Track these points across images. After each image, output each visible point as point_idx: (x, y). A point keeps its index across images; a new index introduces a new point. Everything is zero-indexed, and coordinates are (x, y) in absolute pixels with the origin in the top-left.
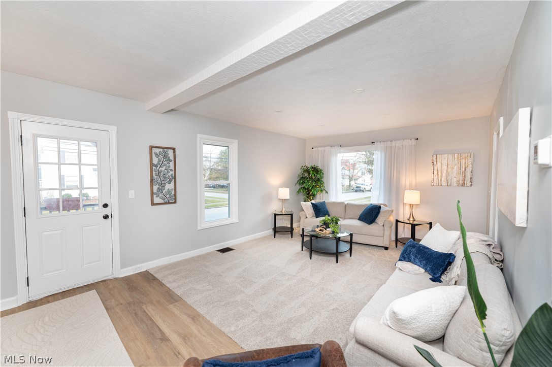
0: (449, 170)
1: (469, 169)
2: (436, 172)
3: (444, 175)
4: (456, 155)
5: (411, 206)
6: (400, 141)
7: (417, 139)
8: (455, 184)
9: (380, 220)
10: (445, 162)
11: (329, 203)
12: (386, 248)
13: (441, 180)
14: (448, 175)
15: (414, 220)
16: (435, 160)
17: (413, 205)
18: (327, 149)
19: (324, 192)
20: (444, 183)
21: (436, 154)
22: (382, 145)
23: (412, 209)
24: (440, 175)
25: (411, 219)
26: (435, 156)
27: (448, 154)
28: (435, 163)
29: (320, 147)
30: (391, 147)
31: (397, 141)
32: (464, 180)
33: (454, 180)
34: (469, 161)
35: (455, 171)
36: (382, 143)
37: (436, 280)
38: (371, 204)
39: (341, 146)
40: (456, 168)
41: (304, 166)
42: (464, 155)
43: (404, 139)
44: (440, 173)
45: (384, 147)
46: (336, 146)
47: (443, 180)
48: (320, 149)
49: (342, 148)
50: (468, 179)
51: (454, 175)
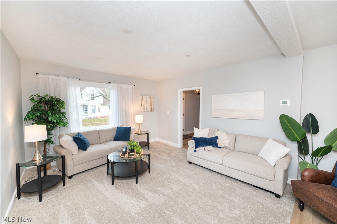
0: (147, 103)
1: (153, 104)
2: (142, 105)
3: (145, 106)
4: (149, 96)
7: (134, 86)
8: (149, 111)
9: (132, 136)
10: (145, 100)
14: (147, 106)
15: (141, 132)
16: (142, 98)
17: (140, 123)
20: (146, 111)
23: (139, 126)
25: (139, 131)
26: (142, 96)
27: (146, 96)
28: (142, 100)
29: (50, 75)
30: (122, 88)
31: (125, 85)
32: (152, 108)
33: (149, 108)
34: (153, 100)
35: (149, 104)
36: (116, 84)
37: (220, 148)
38: (118, 127)
39: (80, 79)
40: (149, 102)
41: (35, 95)
42: (152, 97)
43: (128, 84)
44: (144, 105)
45: (117, 87)
46: (74, 78)
47: (145, 109)
48: (51, 77)
49: (80, 81)
50: (153, 108)
51: (149, 106)
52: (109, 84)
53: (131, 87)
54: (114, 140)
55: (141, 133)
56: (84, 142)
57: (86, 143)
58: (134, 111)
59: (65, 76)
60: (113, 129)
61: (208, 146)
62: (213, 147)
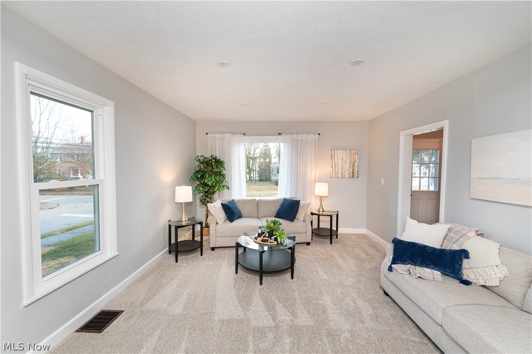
0: (344, 163)
1: (356, 164)
2: (334, 166)
3: (340, 168)
4: (348, 151)
5: (321, 198)
6: (305, 135)
7: (319, 134)
8: (348, 176)
9: (301, 215)
10: (340, 157)
11: (239, 201)
12: (308, 244)
13: (338, 172)
14: (342, 168)
15: (323, 211)
16: (333, 155)
17: (322, 197)
18: (227, 136)
19: (226, 187)
20: (340, 176)
21: (333, 149)
22: (289, 137)
23: (321, 201)
24: (337, 168)
25: (321, 210)
26: (333, 151)
27: (343, 150)
28: (333, 157)
29: (217, 133)
30: (297, 140)
31: (303, 135)
32: (353, 173)
33: (347, 172)
34: (357, 157)
35: (348, 164)
36: (289, 135)
37: (467, 283)
38: (285, 199)
39: (244, 134)
40: (348, 162)
41: (200, 156)
42: (353, 152)
43: (308, 133)
44: (337, 166)
45: (291, 139)
46: (239, 134)
47: (339, 172)
48: (217, 135)
49: (245, 137)
50: (356, 171)
51: (347, 168)
52: (279, 137)
53: (312, 137)
54: (275, 217)
55: (324, 213)
56: (233, 211)
57: (234, 213)
58: (317, 176)
59: (229, 133)
60: (277, 201)
61: (426, 267)
62: (444, 274)
